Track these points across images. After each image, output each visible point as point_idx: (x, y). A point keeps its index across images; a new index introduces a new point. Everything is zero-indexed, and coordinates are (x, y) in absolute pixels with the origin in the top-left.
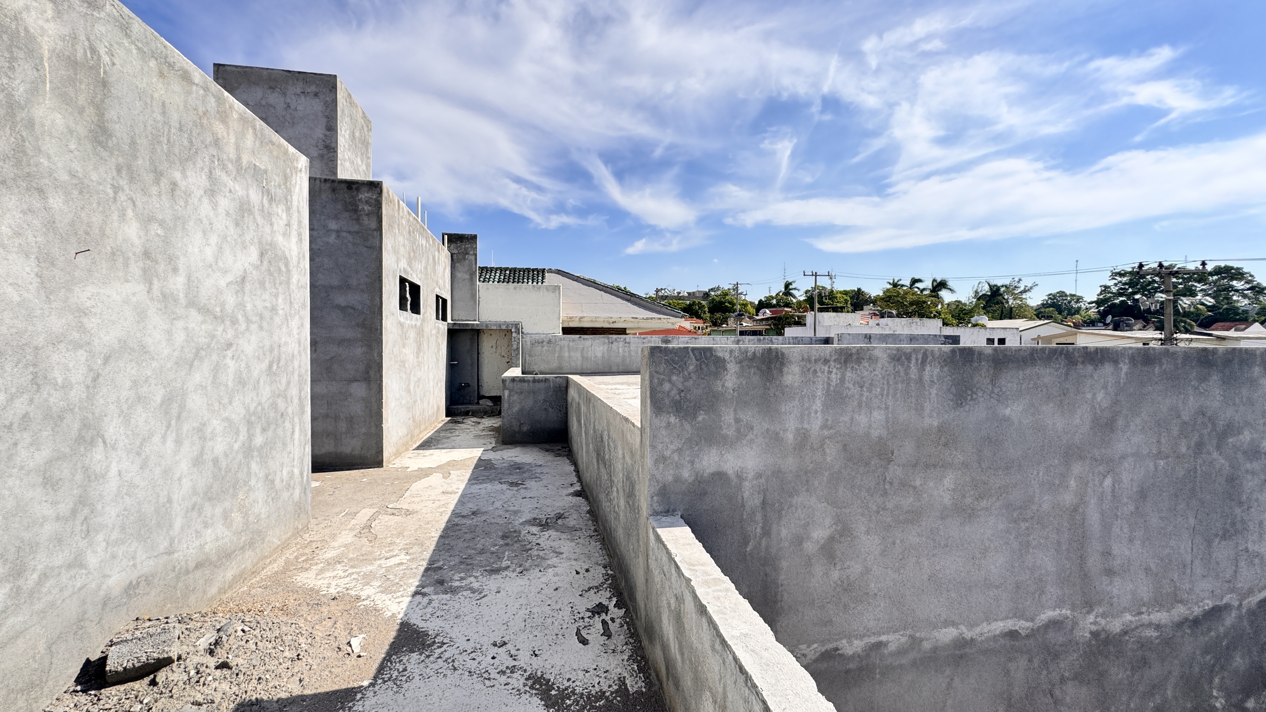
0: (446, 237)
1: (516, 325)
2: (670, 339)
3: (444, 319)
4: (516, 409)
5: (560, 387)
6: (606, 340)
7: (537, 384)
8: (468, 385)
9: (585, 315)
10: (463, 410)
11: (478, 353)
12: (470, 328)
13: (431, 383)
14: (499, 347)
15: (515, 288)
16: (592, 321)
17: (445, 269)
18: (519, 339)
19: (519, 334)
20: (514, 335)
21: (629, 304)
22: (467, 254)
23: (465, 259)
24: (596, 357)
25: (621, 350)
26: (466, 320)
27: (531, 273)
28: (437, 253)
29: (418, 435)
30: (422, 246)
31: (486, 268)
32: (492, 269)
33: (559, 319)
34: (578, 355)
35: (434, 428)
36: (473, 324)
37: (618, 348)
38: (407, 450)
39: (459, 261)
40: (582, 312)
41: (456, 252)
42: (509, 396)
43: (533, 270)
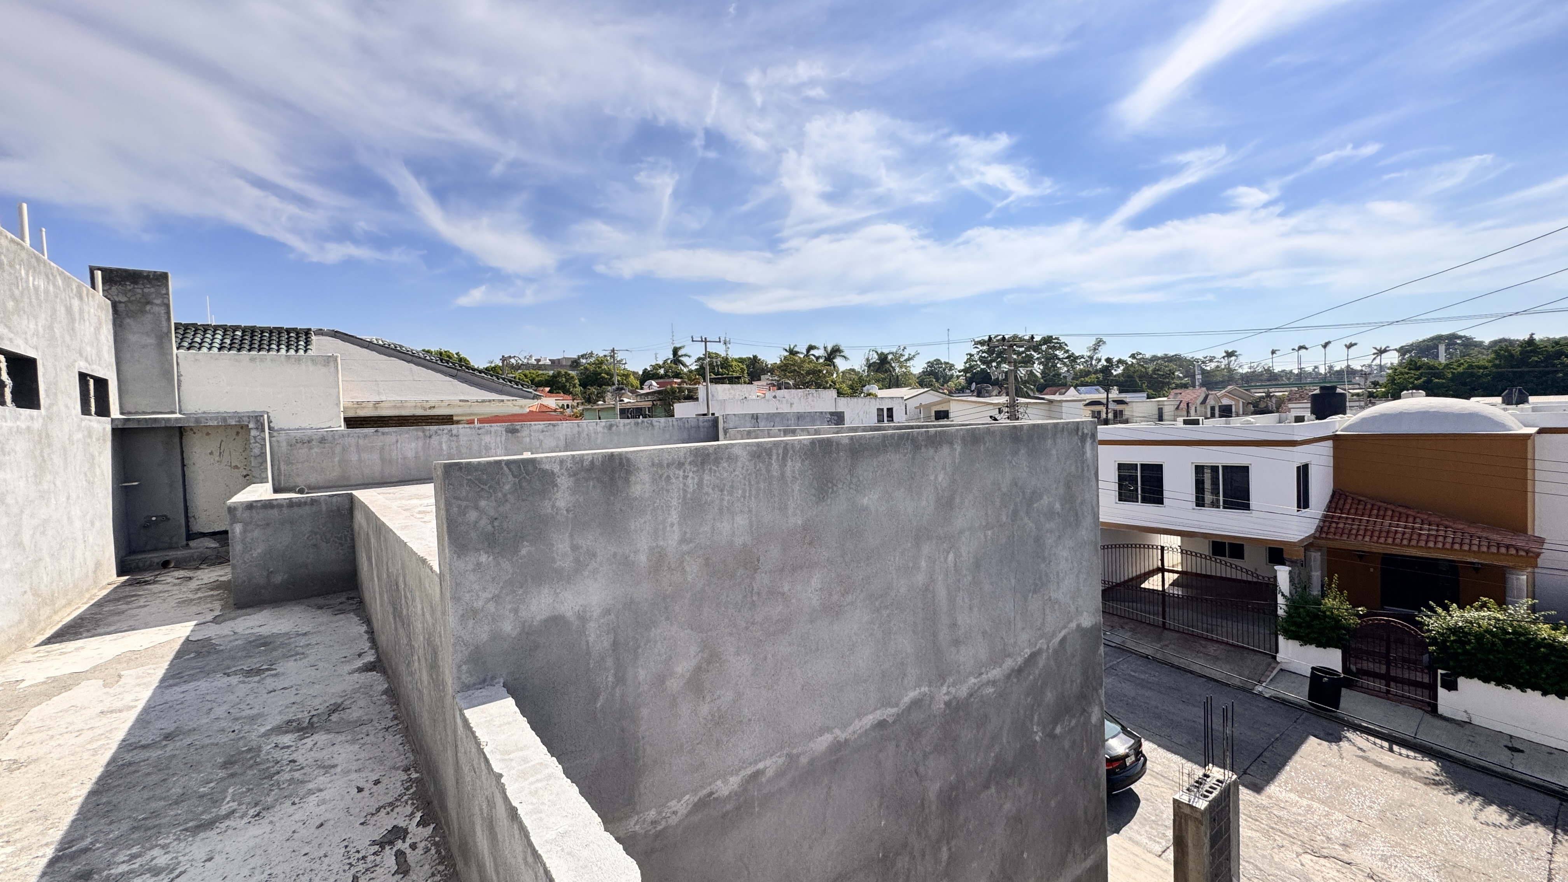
0: (99, 274)
1: (258, 418)
2: (518, 427)
3: (103, 410)
4: (259, 551)
5: (339, 509)
6: (421, 434)
7: (296, 509)
8: (166, 518)
9: (384, 399)
10: (156, 560)
11: (183, 465)
12: (163, 425)
13: (78, 524)
14: (226, 454)
15: (252, 360)
16: (395, 407)
17: (98, 329)
18: (264, 439)
19: (263, 431)
20: (253, 433)
21: (455, 382)
22: (148, 303)
23: (143, 312)
24: (405, 458)
25: (444, 447)
26: (154, 413)
27: (285, 336)
28: (76, 303)
29: (50, 617)
30: (36, 289)
31: (194, 325)
32: (206, 328)
33: (338, 405)
34: (376, 456)
35: (90, 599)
36: (169, 419)
37: (441, 443)
38: (21, 648)
39: (132, 315)
40: (379, 393)
41: (124, 299)
42: (244, 531)
43: (288, 331)
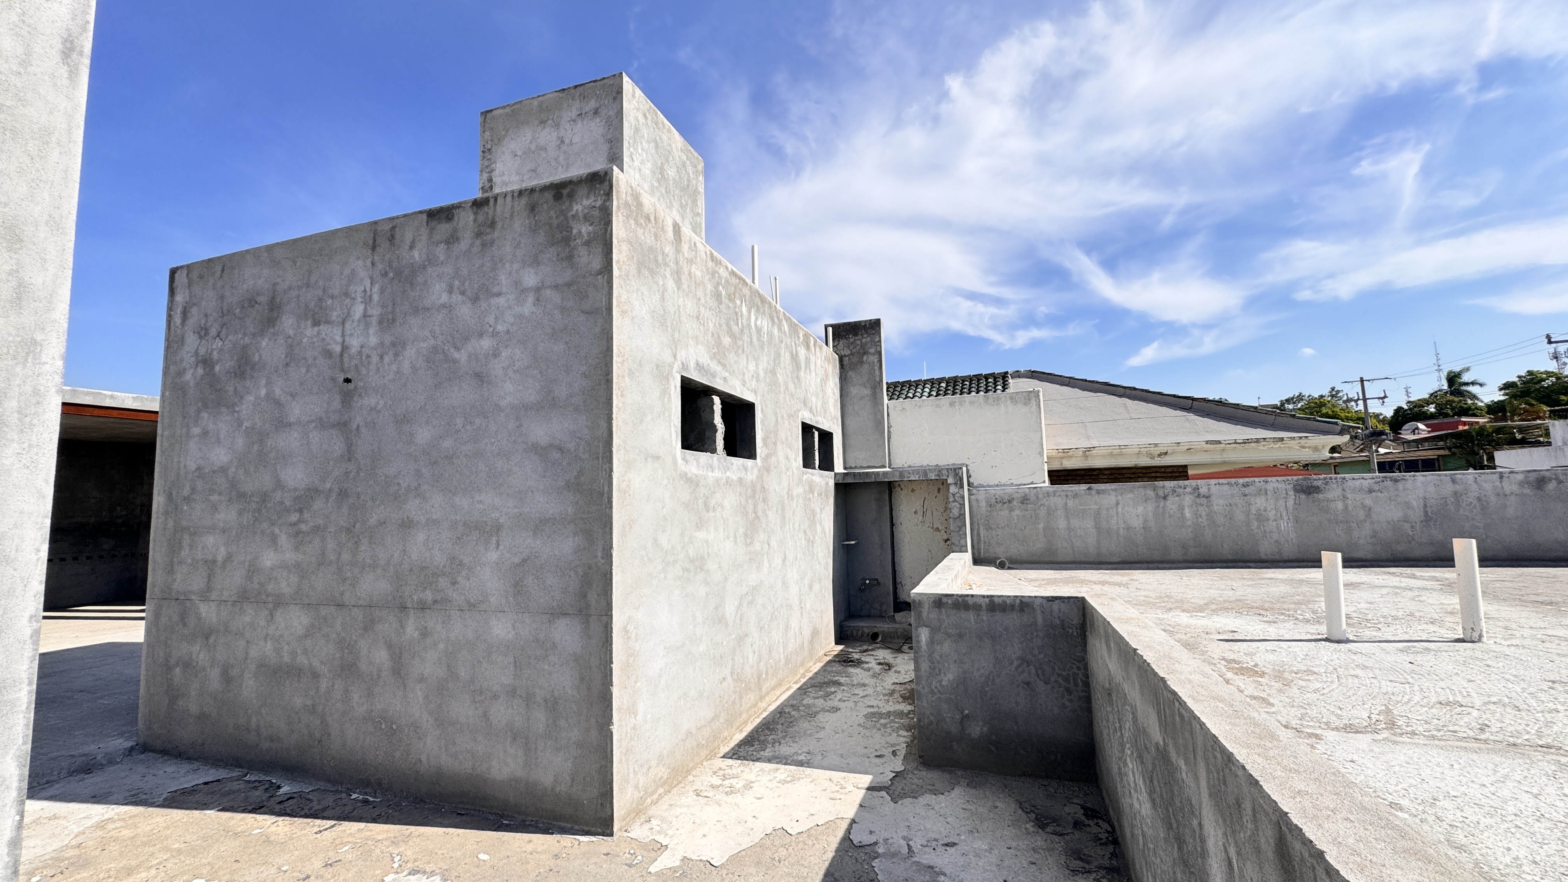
0: (830, 329)
1: (956, 471)
3: (827, 464)
4: (950, 676)
5: (1063, 626)
6: (1150, 493)
7: (998, 616)
8: (876, 582)
9: (1096, 444)
10: (866, 631)
11: (892, 525)
12: (873, 480)
13: (794, 589)
14: (929, 513)
15: (952, 404)
16: (1111, 455)
17: (824, 381)
18: (963, 497)
19: (962, 487)
20: (953, 489)
21: (1192, 416)
22: (865, 353)
23: (861, 362)
24: (1128, 528)
25: (1188, 513)
26: (869, 467)
27: (983, 384)
28: (802, 351)
29: (755, 705)
31: (909, 382)
32: (917, 383)
33: (1041, 454)
34: (1089, 524)
35: (803, 676)
36: (878, 473)
37: (1181, 508)
38: (709, 757)
39: (854, 367)
40: (1088, 438)
41: (848, 352)
42: (932, 642)
43: (987, 377)
